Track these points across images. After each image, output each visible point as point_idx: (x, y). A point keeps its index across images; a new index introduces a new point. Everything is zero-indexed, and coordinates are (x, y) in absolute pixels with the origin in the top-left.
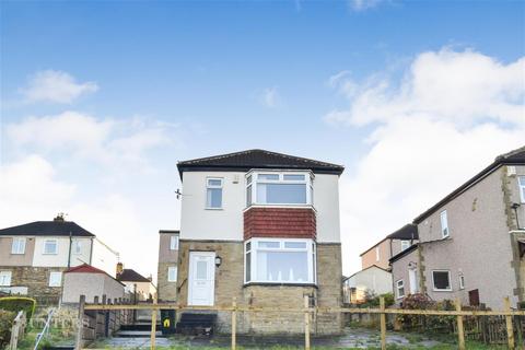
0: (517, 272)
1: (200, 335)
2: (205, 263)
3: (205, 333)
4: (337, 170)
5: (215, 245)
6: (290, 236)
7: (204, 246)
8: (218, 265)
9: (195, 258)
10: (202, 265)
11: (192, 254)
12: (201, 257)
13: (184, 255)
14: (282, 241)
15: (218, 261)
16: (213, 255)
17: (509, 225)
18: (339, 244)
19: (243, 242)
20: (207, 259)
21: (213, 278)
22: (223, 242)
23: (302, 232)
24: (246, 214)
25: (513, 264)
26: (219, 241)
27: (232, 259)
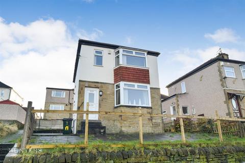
0: (228, 105)
1: (98, 134)
2: (93, 94)
3: (100, 133)
4: (156, 54)
5: (99, 85)
6: (139, 82)
7: (93, 85)
8: (101, 95)
9: (87, 91)
10: (91, 96)
11: (86, 89)
12: (91, 91)
13: (82, 89)
14: (136, 84)
15: (101, 93)
16: (98, 90)
17: (222, 85)
18: (159, 89)
19: (114, 84)
20: (94, 92)
21: (98, 103)
22: (103, 83)
23: (145, 81)
24: (115, 70)
25: (225, 102)
26: (101, 83)
27: (109, 93)
